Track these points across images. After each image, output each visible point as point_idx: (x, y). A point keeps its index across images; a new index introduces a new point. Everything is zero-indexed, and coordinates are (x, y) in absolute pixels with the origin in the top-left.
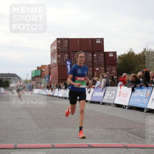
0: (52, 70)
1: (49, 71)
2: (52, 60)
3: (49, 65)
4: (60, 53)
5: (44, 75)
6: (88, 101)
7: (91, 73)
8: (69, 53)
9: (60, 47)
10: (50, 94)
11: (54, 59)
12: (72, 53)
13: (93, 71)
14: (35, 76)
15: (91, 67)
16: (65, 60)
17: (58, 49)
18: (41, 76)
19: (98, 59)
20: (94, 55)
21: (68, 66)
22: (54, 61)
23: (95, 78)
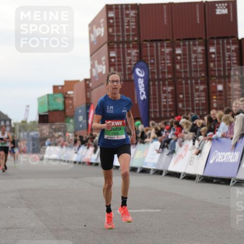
0: (94, 94)
3: (86, 80)
4: (115, 46)
5: (73, 108)
6: (196, 176)
7: (202, 98)
8: (139, 46)
9: (115, 29)
10: (91, 159)
11: (100, 63)
12: (148, 45)
13: (209, 93)
14: (49, 111)
15: (202, 83)
16: (129, 66)
17: (110, 36)
18: (64, 111)
19: (221, 59)
20: (209, 49)
21: (139, 83)
22: (100, 68)
23: (215, 114)
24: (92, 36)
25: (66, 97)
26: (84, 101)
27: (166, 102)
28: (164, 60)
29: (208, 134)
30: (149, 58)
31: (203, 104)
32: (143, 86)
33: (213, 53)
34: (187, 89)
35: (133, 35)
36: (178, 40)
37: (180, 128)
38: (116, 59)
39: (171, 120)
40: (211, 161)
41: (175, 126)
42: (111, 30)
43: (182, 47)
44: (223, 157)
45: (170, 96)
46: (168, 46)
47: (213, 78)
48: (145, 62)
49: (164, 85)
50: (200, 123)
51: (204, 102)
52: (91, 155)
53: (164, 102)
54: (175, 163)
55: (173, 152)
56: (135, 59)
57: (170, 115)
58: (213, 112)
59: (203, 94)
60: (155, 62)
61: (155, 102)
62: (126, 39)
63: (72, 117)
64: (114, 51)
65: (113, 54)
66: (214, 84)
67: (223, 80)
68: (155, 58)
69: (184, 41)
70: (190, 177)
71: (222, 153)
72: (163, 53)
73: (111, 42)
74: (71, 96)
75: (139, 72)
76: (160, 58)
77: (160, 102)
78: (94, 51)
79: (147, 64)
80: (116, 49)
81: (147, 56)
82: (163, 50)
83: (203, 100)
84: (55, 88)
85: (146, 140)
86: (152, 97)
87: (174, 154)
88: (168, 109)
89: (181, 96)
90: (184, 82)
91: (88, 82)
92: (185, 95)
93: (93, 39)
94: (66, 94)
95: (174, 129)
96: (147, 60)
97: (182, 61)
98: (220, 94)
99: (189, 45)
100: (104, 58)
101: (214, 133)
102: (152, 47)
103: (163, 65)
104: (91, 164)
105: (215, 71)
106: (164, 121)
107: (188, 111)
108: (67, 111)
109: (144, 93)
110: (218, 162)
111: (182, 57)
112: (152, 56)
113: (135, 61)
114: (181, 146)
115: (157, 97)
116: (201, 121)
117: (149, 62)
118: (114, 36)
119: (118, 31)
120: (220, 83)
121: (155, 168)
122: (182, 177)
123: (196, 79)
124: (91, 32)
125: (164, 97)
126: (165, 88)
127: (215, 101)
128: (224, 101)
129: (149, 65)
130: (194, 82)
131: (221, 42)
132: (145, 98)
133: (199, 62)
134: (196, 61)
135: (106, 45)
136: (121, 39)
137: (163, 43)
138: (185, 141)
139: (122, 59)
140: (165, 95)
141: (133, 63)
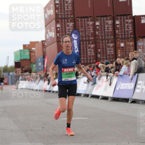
0: (48, 49)
1: (43, 50)
2: (47, 33)
3: (43, 41)
4: (60, 21)
5: (35, 58)
6: (108, 97)
7: (112, 51)
8: (74, 21)
9: (60, 10)
10: (46, 88)
11: (51, 31)
12: (80, 20)
13: (116, 48)
14: (21, 60)
15: (111, 42)
16: (68, 33)
17: (56, 15)
18: (30, 59)
19: (123, 28)
20: (115, 22)
21: (74, 42)
22: (51, 34)
23: (119, 60)
24: (46, 15)
25: (31, 52)
26: (42, 54)
27: (91, 54)
28: (89, 29)
29: (115, 73)
30: (80, 28)
31: (112, 55)
32: (77, 45)
33: (118, 24)
34: (103, 46)
35: (70, 14)
36: (97, 17)
37: (99, 69)
38: (61, 29)
39: (93, 65)
40: (117, 89)
41: (96, 68)
42: (57, 11)
43: (99, 21)
44: (125, 86)
45: (93, 50)
46: (91, 21)
47: (118, 39)
48: (78, 30)
49: (89, 44)
50: (110, 66)
51: (113, 53)
52: (46, 86)
53: (89, 54)
54: (96, 90)
55: (95, 83)
56: (72, 28)
57: (93, 61)
58: (118, 59)
59: (112, 49)
60: (84, 30)
61: (84, 54)
62: (66, 16)
63: (35, 63)
64: (59, 23)
65: (58, 26)
66: (119, 43)
67: (124, 41)
68: (84, 28)
69: (101, 17)
70: (105, 98)
71: (124, 84)
72: (88, 25)
73: (57, 18)
74: (34, 51)
75: (74, 36)
76: (86, 27)
77: (87, 54)
78: (47, 24)
79: (79, 31)
80: (60, 23)
81: (79, 27)
82: (88, 23)
83: (112, 52)
84: (24, 46)
85: (79, 76)
86: (82, 51)
87: (96, 85)
88: (92, 58)
89: (99, 50)
90: (101, 42)
91: (44, 42)
92: (101, 50)
93: (46, 17)
94: (31, 49)
95: (95, 70)
96: (79, 29)
97: (100, 29)
98: (123, 48)
99: (104, 20)
100: (53, 28)
101: (119, 72)
102: (81, 21)
103: (88, 32)
104: (46, 91)
105: (119, 35)
106: (89, 65)
107: (104, 59)
108: (32, 60)
109: (77, 48)
110: (121, 89)
111: (100, 27)
112: (82, 26)
113: (72, 30)
114: (99, 79)
115: (85, 51)
116: (111, 65)
117: (80, 30)
118: (59, 15)
119: (61, 12)
120: (122, 42)
121: (84, 93)
122: (100, 98)
123: (108, 40)
124: (45, 12)
125: (89, 51)
126: (89, 46)
127: (119, 53)
128: (124, 53)
129: (80, 32)
130: (107, 41)
131: (122, 18)
132: (78, 51)
133: (110, 30)
134: (108, 29)
135: (54, 20)
136: (63, 16)
137: (88, 19)
138: (102, 77)
139: (64, 29)
140: (90, 50)
141: (71, 31)
